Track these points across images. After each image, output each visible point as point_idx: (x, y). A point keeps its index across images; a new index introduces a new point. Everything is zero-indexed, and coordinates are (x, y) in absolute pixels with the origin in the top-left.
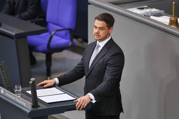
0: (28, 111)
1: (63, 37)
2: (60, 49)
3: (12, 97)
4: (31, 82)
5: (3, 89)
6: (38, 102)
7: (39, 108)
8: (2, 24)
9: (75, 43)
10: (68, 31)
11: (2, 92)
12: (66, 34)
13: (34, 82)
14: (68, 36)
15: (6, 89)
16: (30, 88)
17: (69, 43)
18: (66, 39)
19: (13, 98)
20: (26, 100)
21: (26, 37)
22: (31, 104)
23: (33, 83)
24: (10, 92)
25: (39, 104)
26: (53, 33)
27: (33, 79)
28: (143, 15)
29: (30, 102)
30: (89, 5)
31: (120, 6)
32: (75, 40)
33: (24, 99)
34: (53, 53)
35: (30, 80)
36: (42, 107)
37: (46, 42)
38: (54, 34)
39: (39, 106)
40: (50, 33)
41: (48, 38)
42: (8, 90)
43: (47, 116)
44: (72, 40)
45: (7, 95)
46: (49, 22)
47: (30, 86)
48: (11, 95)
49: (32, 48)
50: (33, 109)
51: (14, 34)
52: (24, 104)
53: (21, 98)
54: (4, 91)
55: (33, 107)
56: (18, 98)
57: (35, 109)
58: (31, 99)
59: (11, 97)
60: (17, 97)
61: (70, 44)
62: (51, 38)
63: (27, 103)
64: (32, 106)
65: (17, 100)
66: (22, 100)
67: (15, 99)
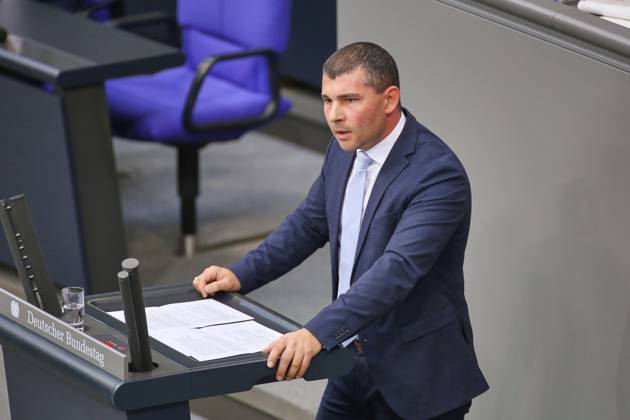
0: (115, 386)
1: (241, 84)
2: (231, 128)
3: (51, 331)
4: (123, 275)
5: (16, 300)
6: (152, 350)
7: (155, 374)
9: (288, 106)
10: (262, 61)
11: (15, 311)
12: (255, 72)
13: (133, 272)
14: (263, 77)
15: (29, 301)
16: (120, 297)
17: (263, 107)
18: (255, 90)
19: (57, 335)
20: (106, 343)
21: (100, 84)
22: (123, 356)
23: (130, 276)
24: (44, 310)
25: (156, 357)
26: (204, 66)
27: (130, 263)
29: (120, 351)
32: (287, 95)
33: (96, 338)
34: (203, 145)
35: (120, 265)
36: (166, 368)
37: (177, 103)
38: (209, 72)
39: (156, 365)
40: (194, 68)
41: (186, 87)
42: (38, 306)
43: (187, 403)
44: (275, 95)
45: (33, 322)
46: (189, 27)
47: (118, 290)
48: (48, 322)
50: (133, 376)
51: (55, 72)
52: (100, 359)
53: (87, 336)
54: (22, 309)
55: (132, 368)
56: (75, 336)
57: (141, 377)
58: (125, 339)
59: (48, 331)
60: (70, 331)
61: (270, 108)
62: (196, 87)
63: (108, 356)
64: (130, 364)
65: (71, 343)
66: (90, 344)
67: (65, 337)
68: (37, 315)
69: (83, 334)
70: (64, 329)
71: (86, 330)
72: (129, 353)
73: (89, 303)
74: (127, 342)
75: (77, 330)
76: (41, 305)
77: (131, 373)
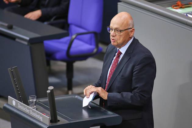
0: (46, 127)
1: (86, 43)
2: (83, 56)
3: (25, 110)
4: (48, 91)
5: (14, 100)
6: (58, 116)
7: (59, 123)
8: (14, 27)
9: (101, 50)
10: (93, 35)
11: (14, 103)
12: (91, 39)
13: (52, 91)
14: (93, 40)
16: (48, 99)
17: (93, 49)
18: (91, 44)
19: (27, 111)
20: (43, 114)
21: (42, 42)
22: (49, 117)
24: (23, 103)
25: (59, 118)
26: (74, 37)
28: (185, 14)
30: (119, 3)
31: (157, 3)
32: (101, 46)
33: (40, 112)
35: (48, 89)
36: (62, 122)
39: (59, 121)
41: (68, 43)
44: (97, 46)
45: (20, 107)
46: (72, 24)
47: (47, 97)
48: (25, 107)
49: (50, 56)
51: (28, 39)
52: (41, 119)
54: (16, 103)
56: (33, 111)
57: (54, 124)
59: (24, 110)
60: (31, 109)
61: (95, 50)
64: (51, 120)
65: (32, 114)
66: (38, 114)
67: (30, 112)
68: (21, 105)
69: (36, 110)
70: (29, 109)
71: (37, 109)
72: (50, 117)
73: (37, 101)
74: (50, 113)
75: (34, 109)
76: (22, 102)
77: (51, 123)
